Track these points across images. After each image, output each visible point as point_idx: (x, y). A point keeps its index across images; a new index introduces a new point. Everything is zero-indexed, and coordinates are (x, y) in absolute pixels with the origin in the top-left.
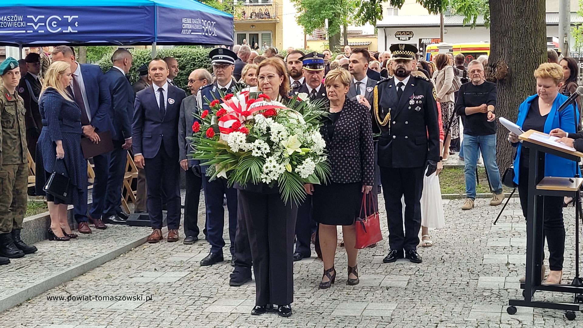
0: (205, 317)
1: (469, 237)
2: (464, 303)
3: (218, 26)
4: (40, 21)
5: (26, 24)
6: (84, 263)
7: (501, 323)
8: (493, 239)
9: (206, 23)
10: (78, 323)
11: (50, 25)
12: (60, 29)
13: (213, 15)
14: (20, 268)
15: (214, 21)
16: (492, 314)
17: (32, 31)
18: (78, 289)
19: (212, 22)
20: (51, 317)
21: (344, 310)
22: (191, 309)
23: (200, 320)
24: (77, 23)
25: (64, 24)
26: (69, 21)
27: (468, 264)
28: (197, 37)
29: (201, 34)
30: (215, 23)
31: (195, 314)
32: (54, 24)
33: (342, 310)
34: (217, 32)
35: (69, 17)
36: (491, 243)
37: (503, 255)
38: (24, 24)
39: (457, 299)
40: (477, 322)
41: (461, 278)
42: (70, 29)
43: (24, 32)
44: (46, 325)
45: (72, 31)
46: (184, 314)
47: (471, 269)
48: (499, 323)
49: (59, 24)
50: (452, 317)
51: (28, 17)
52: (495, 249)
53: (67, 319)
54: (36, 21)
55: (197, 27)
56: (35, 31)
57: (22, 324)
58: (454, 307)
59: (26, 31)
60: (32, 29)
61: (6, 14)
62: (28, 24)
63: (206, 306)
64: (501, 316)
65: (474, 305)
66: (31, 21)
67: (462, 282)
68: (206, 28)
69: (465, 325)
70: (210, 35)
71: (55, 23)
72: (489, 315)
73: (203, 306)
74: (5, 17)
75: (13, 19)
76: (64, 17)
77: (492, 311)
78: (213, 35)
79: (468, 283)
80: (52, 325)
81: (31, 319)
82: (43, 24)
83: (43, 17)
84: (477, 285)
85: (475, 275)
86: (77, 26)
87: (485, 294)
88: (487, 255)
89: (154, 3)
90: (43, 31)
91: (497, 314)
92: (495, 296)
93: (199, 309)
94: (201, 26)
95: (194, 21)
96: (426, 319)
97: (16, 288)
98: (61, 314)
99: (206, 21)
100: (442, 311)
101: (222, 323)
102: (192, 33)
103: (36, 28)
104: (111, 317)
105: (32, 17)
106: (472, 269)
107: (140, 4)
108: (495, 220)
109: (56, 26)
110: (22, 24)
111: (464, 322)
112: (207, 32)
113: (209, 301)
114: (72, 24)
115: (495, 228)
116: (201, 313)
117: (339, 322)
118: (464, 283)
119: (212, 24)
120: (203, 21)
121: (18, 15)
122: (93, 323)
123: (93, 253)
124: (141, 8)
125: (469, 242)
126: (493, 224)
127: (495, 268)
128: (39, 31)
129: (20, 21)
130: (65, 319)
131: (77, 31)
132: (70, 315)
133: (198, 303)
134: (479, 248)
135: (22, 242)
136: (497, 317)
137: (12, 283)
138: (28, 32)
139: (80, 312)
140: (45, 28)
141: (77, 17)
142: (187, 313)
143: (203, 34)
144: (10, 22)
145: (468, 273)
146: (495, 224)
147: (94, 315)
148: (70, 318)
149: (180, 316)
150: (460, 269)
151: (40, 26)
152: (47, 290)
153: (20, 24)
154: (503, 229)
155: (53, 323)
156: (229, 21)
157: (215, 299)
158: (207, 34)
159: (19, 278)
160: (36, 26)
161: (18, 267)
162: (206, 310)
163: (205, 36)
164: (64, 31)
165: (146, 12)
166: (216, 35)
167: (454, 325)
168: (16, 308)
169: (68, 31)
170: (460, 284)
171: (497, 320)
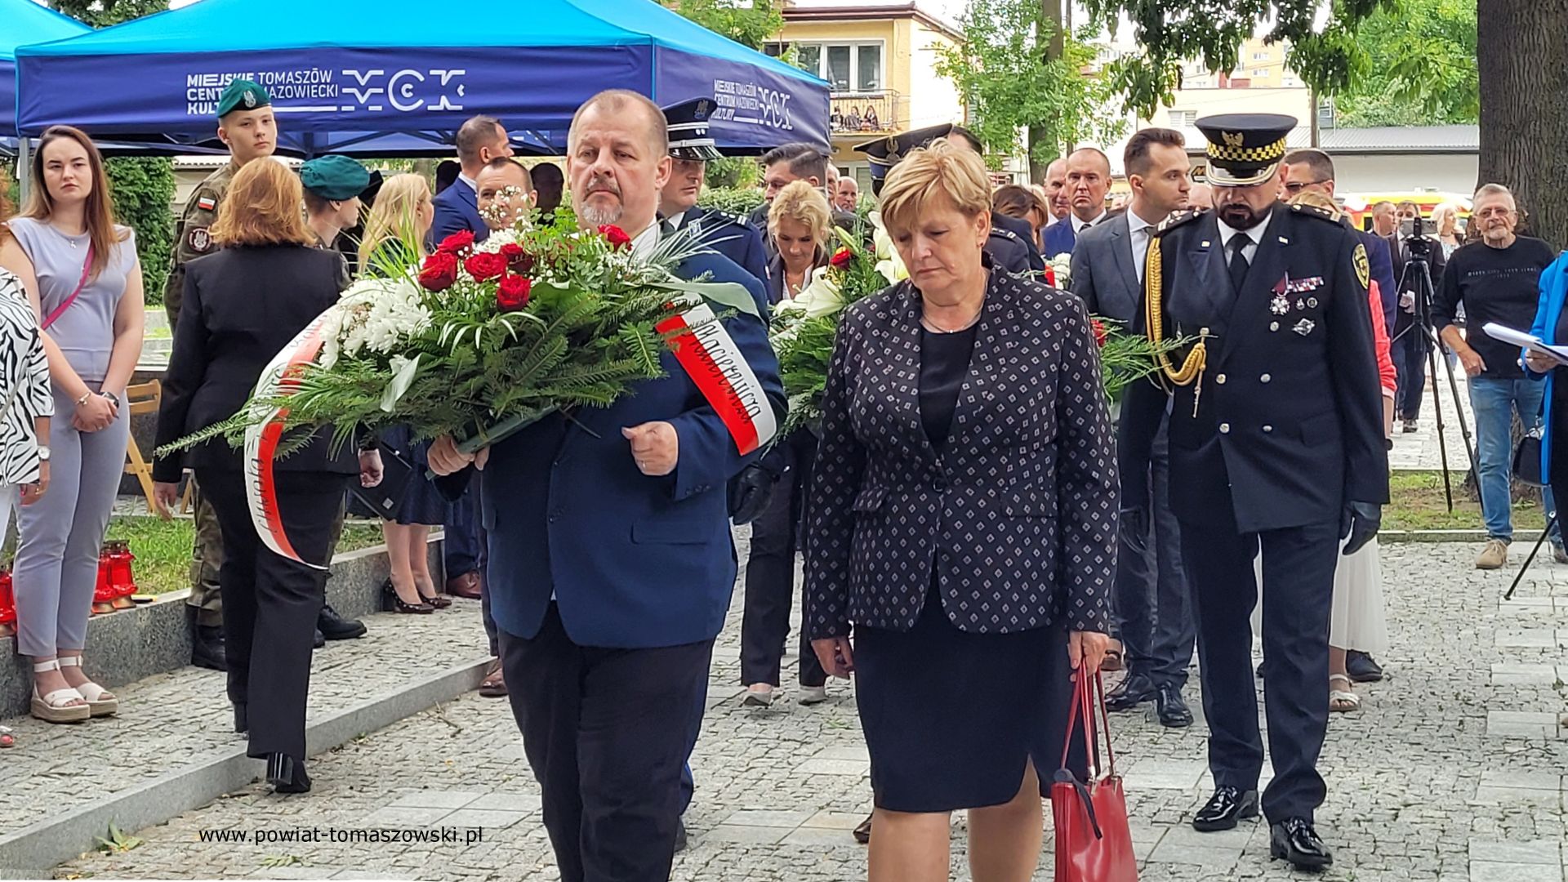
0: (800, 783)
1: (1445, 626)
2: (1458, 768)
3: (795, 104)
4: (374, 82)
5: (340, 90)
7: (1564, 813)
8: (1508, 631)
9: (768, 95)
10: (487, 788)
11: (397, 92)
12: (421, 102)
13: (784, 77)
14: (331, 667)
15: (787, 92)
16: (1537, 794)
17: (352, 108)
18: (474, 718)
19: (782, 95)
20: (420, 774)
21: (1149, 777)
22: (762, 765)
24: (462, 87)
25: (431, 89)
26: (444, 83)
27: (1453, 683)
28: (746, 128)
29: (756, 121)
30: (788, 97)
31: (773, 776)
32: (408, 90)
33: (1144, 777)
34: (792, 120)
35: (443, 72)
36: (1504, 640)
37: (1542, 666)
38: (334, 90)
39: (1440, 760)
40: (1500, 809)
41: (1441, 714)
42: (444, 103)
43: (334, 109)
44: (411, 792)
45: (450, 107)
46: (745, 775)
47: (1463, 694)
48: (1559, 812)
49: (419, 90)
50: (1433, 797)
51: (345, 72)
52: (1518, 653)
53: (458, 780)
54: (363, 82)
55: (748, 105)
56: (359, 107)
57: (351, 788)
58: (1434, 776)
59: (340, 107)
60: (354, 101)
61: (293, 67)
62: (345, 90)
63: (798, 759)
64: (1561, 798)
65: (1485, 773)
66: (353, 82)
67: (1445, 723)
68: (769, 107)
69: (1470, 814)
70: (777, 125)
71: (410, 86)
72: (1528, 794)
73: (790, 760)
74: (290, 74)
75: (309, 79)
76: (432, 72)
77: (1537, 785)
78: (784, 127)
79: (1461, 722)
80: (425, 791)
81: (371, 779)
82: (381, 91)
83: (381, 72)
84: (1485, 729)
85: (1476, 707)
86: (461, 94)
87: (1509, 749)
88: (1500, 665)
89: (651, 39)
90: (380, 108)
91: (1550, 793)
92: (1538, 752)
93: (780, 765)
94: (756, 101)
95: (742, 91)
96: (1366, 799)
97: (328, 708)
98: (444, 769)
99: (767, 91)
100: (1405, 783)
101: (845, 798)
102: (736, 119)
103: (362, 100)
105: (355, 73)
106: (1467, 694)
107: (616, 40)
108: (1508, 590)
109: (411, 94)
110: (329, 90)
111: (1467, 808)
112: (770, 118)
113: (804, 750)
114: (450, 90)
115: (1508, 608)
116: (788, 774)
117: (1140, 801)
118: (1449, 724)
119: (781, 99)
120: (760, 89)
121: (322, 68)
122: (525, 789)
124: (619, 51)
125: (1446, 636)
126: (1502, 598)
127: (1526, 695)
128: (371, 108)
129: (326, 83)
130: (453, 781)
131: (460, 108)
132: (464, 770)
133: (778, 753)
134: (1477, 649)
135: (331, 610)
136: (1550, 800)
138: (344, 109)
139: (488, 765)
140: (383, 99)
141: (462, 72)
142: (754, 774)
143: (761, 122)
144: (302, 85)
145: (1456, 703)
146: (1507, 597)
147: (524, 773)
148: (467, 776)
149: (736, 781)
150: (1433, 693)
151: (372, 94)
152: (401, 719)
153: (324, 91)
154: (1531, 610)
155: (426, 787)
156: (820, 96)
157: (819, 745)
158: (769, 123)
159: (332, 689)
160: (363, 95)
161: (327, 666)
162: (800, 769)
163: (764, 126)
164: (430, 108)
165: (631, 60)
166: (790, 128)
167: (1442, 814)
168: (331, 755)
169: (440, 108)
170: (1440, 726)
171: (1553, 806)
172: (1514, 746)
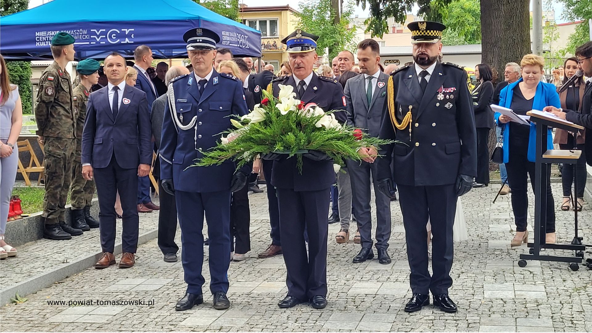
0: (257, 272)
2: (479, 260)
3: (249, 39)
4: (102, 34)
5: (90, 37)
6: (146, 234)
7: (515, 273)
8: (494, 214)
10: (149, 277)
11: (110, 37)
12: (119, 40)
13: (245, 30)
14: (93, 237)
15: (246, 35)
16: (505, 267)
17: (95, 43)
18: (143, 253)
19: (245, 36)
20: (125, 273)
21: (376, 266)
23: (253, 275)
24: (133, 35)
25: (122, 36)
26: (126, 34)
27: (476, 231)
28: (233, 48)
29: (236, 45)
30: (247, 37)
31: (248, 270)
32: (114, 36)
33: (374, 266)
34: (249, 45)
35: (126, 30)
36: (493, 217)
37: (506, 225)
38: (88, 37)
39: (473, 257)
40: (494, 273)
41: (473, 242)
42: (127, 40)
43: (88, 43)
44: (122, 279)
45: (129, 42)
46: (238, 270)
47: (480, 235)
48: (513, 273)
49: (118, 36)
50: (471, 270)
51: (92, 30)
52: (498, 221)
53: (139, 275)
54: (98, 34)
55: (234, 40)
56: (97, 42)
57: (101, 279)
58: (471, 263)
59: (90, 43)
60: (95, 41)
61: (73, 29)
62: (92, 37)
63: (256, 264)
64: (514, 268)
65: (488, 261)
66: (95, 34)
67: (474, 245)
68: (241, 40)
69: (484, 275)
70: (244, 47)
71: (115, 35)
72: (503, 268)
73: (253, 264)
74: (72, 31)
75: (79, 33)
76: (123, 30)
77: (505, 265)
78: (246, 47)
79: (480, 245)
80: (127, 279)
81: (108, 275)
82: (104, 36)
83: (104, 30)
84: (488, 246)
85: (484, 239)
86: (133, 37)
87: (496, 253)
88: (492, 225)
89: (199, 17)
90: (104, 43)
91: (510, 267)
92: (505, 254)
93: (250, 266)
94: (237, 38)
95: (231, 35)
97: (92, 252)
98: (133, 271)
99: (240, 35)
100: (461, 265)
101: (273, 276)
102: (230, 45)
103: (98, 40)
104: (176, 273)
105: (95, 30)
106: (481, 235)
107: (187, 18)
108: (494, 200)
109: (115, 38)
110: (86, 37)
111: (482, 273)
112: (241, 44)
114: (129, 36)
115: (494, 206)
116: (253, 269)
117: (374, 275)
118: (476, 245)
119: (245, 38)
120: (238, 34)
121: (83, 29)
122: (162, 277)
123: (151, 227)
124: (188, 21)
126: (492, 203)
127: (501, 235)
128: (101, 43)
129: (85, 34)
130: (137, 275)
131: (133, 42)
132: (140, 271)
134: (484, 220)
135: (92, 218)
136: (510, 269)
137: (88, 248)
138: (92, 43)
139: (149, 269)
140: (105, 40)
141: (133, 30)
142: (241, 270)
143: (238, 46)
144: (77, 35)
145: (478, 238)
146: (494, 202)
147: (161, 271)
148: (141, 273)
149: (235, 272)
150: (470, 235)
151: (101, 38)
152: (118, 254)
153: (84, 37)
154: (502, 206)
155: (127, 278)
156: (258, 37)
158: (241, 46)
159: (93, 245)
160: (98, 38)
161: (91, 237)
162: (257, 267)
163: (240, 47)
164: (122, 42)
165: (192, 25)
166: (248, 48)
167: (474, 275)
169: (126, 42)
170: (473, 246)
171: (511, 271)
172: (497, 252)
